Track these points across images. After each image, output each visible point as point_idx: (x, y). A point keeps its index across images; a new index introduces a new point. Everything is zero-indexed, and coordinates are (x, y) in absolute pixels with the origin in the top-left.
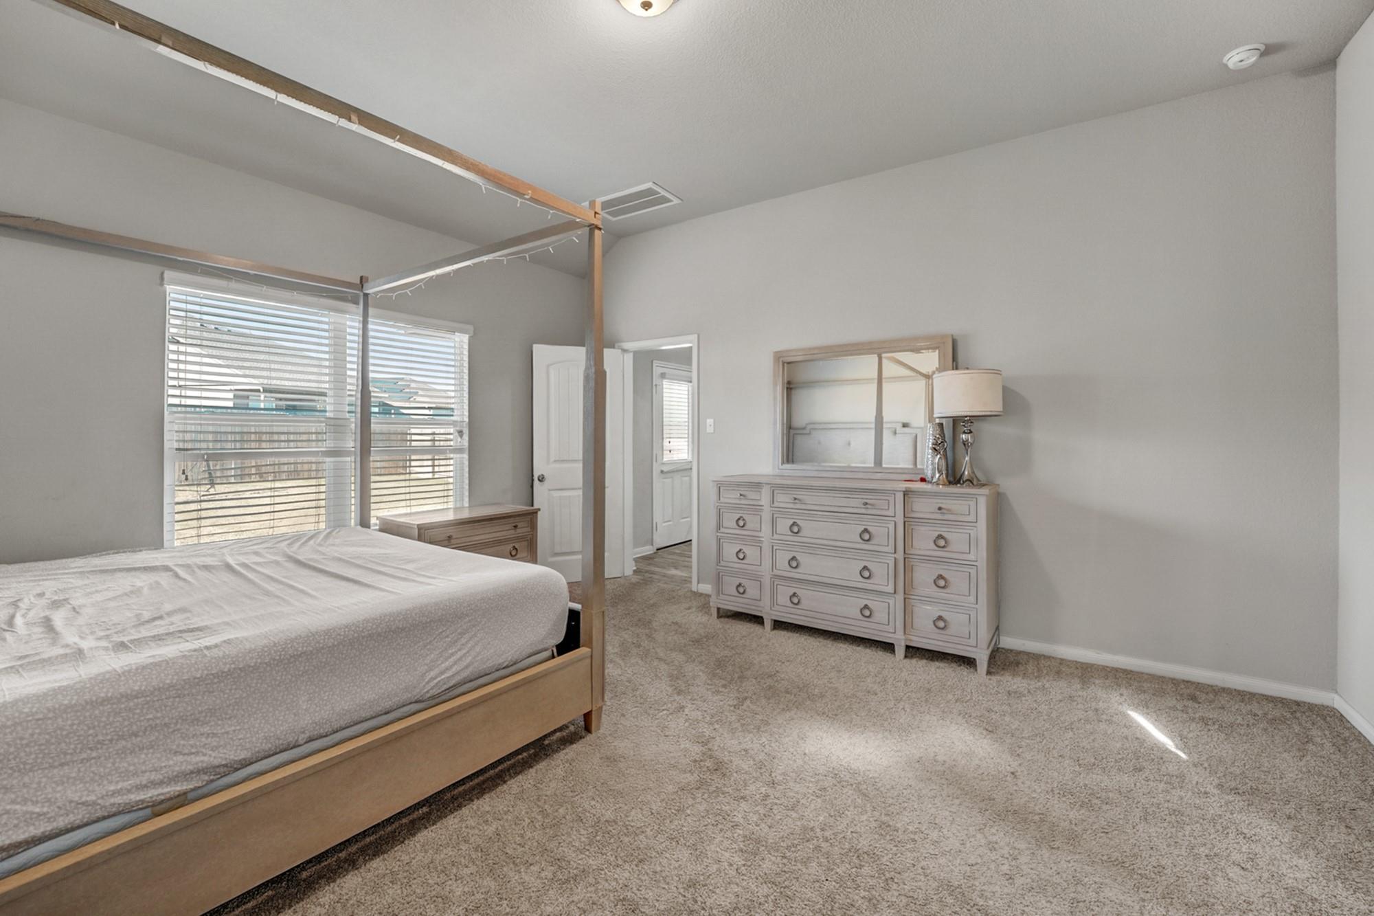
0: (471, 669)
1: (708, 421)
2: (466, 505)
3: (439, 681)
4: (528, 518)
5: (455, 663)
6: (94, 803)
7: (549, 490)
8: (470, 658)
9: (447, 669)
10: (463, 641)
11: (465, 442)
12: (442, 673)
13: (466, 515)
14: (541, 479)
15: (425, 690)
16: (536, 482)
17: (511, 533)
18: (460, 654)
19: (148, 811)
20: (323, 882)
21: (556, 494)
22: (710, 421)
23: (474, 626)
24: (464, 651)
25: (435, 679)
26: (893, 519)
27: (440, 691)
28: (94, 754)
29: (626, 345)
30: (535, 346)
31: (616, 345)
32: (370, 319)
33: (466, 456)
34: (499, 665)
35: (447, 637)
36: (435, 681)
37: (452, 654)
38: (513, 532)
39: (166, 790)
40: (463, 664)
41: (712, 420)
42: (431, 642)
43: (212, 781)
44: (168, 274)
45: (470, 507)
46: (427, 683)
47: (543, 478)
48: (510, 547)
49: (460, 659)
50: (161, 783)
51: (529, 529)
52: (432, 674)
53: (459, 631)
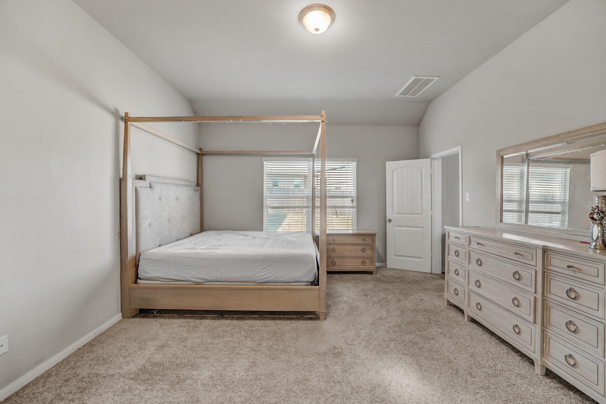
0: (271, 278)
1: (467, 194)
2: (356, 229)
3: (260, 278)
4: (371, 237)
5: (265, 275)
6: (184, 277)
7: (394, 226)
8: (270, 275)
9: (262, 276)
10: (268, 268)
11: (355, 204)
12: (261, 276)
13: (355, 232)
14: (390, 221)
15: (255, 280)
16: (387, 222)
17: (362, 242)
18: (267, 272)
19: (194, 283)
20: (225, 319)
21: (396, 228)
22: (467, 195)
23: (272, 265)
24: (268, 272)
25: (258, 277)
26: (535, 268)
27: (260, 282)
28: (185, 267)
29: (434, 156)
30: (387, 163)
31: (430, 156)
32: (315, 162)
33: (356, 209)
34: (282, 281)
35: (263, 266)
36: (258, 278)
37: (264, 272)
38: (363, 241)
39: (196, 280)
40: (268, 276)
41: (469, 194)
42: (257, 266)
43: (204, 282)
44: (264, 158)
45: (357, 230)
46: (256, 277)
47: (391, 221)
48: (361, 247)
49: (267, 274)
50: (194, 278)
51: (371, 241)
52: (257, 275)
53: (267, 265)
